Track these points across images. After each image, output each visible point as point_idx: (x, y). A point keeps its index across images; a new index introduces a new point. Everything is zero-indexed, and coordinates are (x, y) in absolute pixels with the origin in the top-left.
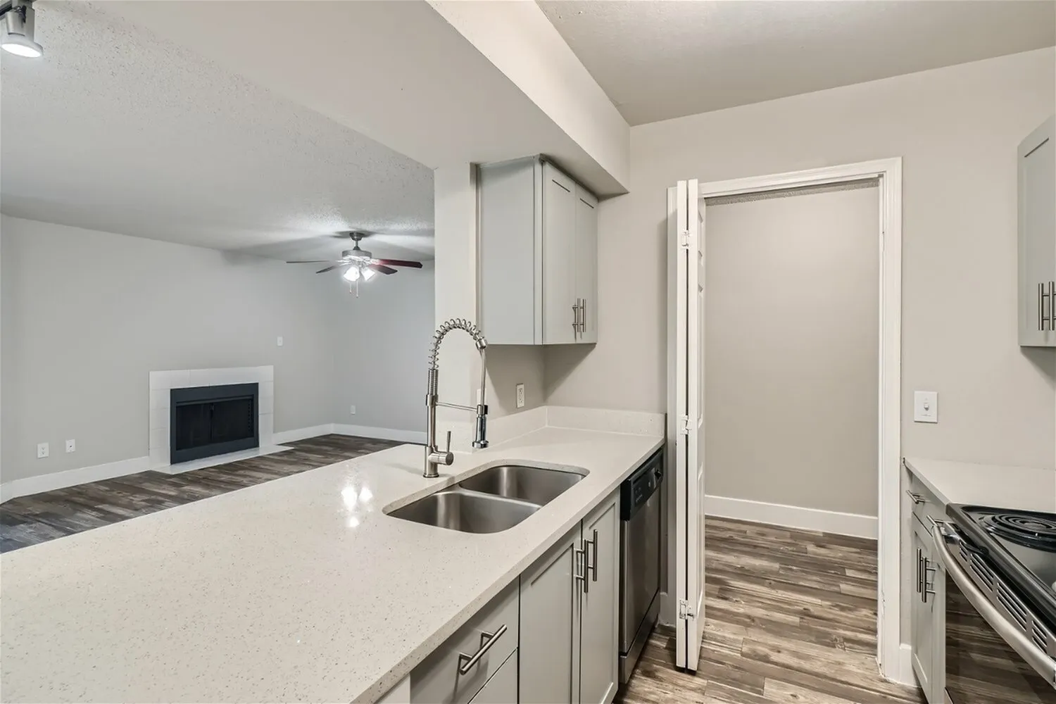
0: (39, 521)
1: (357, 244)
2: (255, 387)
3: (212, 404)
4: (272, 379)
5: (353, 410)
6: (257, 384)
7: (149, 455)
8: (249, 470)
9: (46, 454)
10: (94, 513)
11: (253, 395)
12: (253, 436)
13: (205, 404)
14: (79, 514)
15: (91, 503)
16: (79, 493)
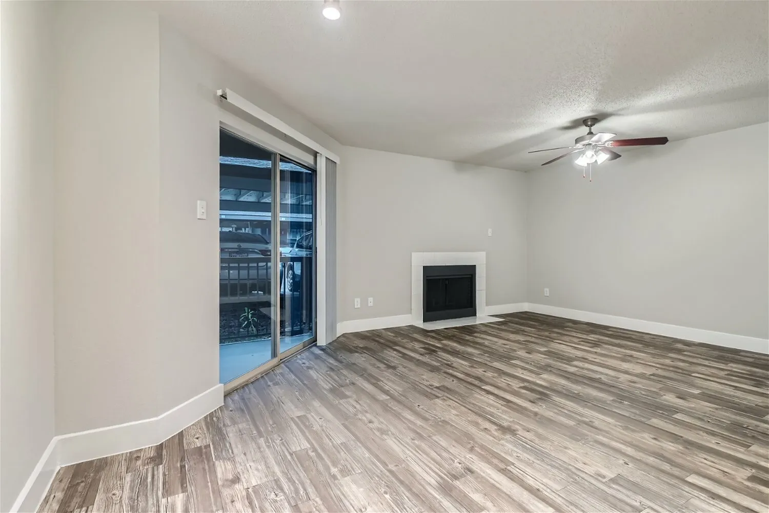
0: (365, 353)
1: (590, 129)
2: (473, 268)
3: (446, 279)
4: (485, 263)
5: (547, 292)
6: (475, 266)
7: (411, 314)
8: (480, 333)
9: (359, 306)
10: (395, 352)
11: (472, 275)
12: (472, 307)
13: (443, 279)
14: (385, 351)
15: (391, 345)
16: (378, 335)
